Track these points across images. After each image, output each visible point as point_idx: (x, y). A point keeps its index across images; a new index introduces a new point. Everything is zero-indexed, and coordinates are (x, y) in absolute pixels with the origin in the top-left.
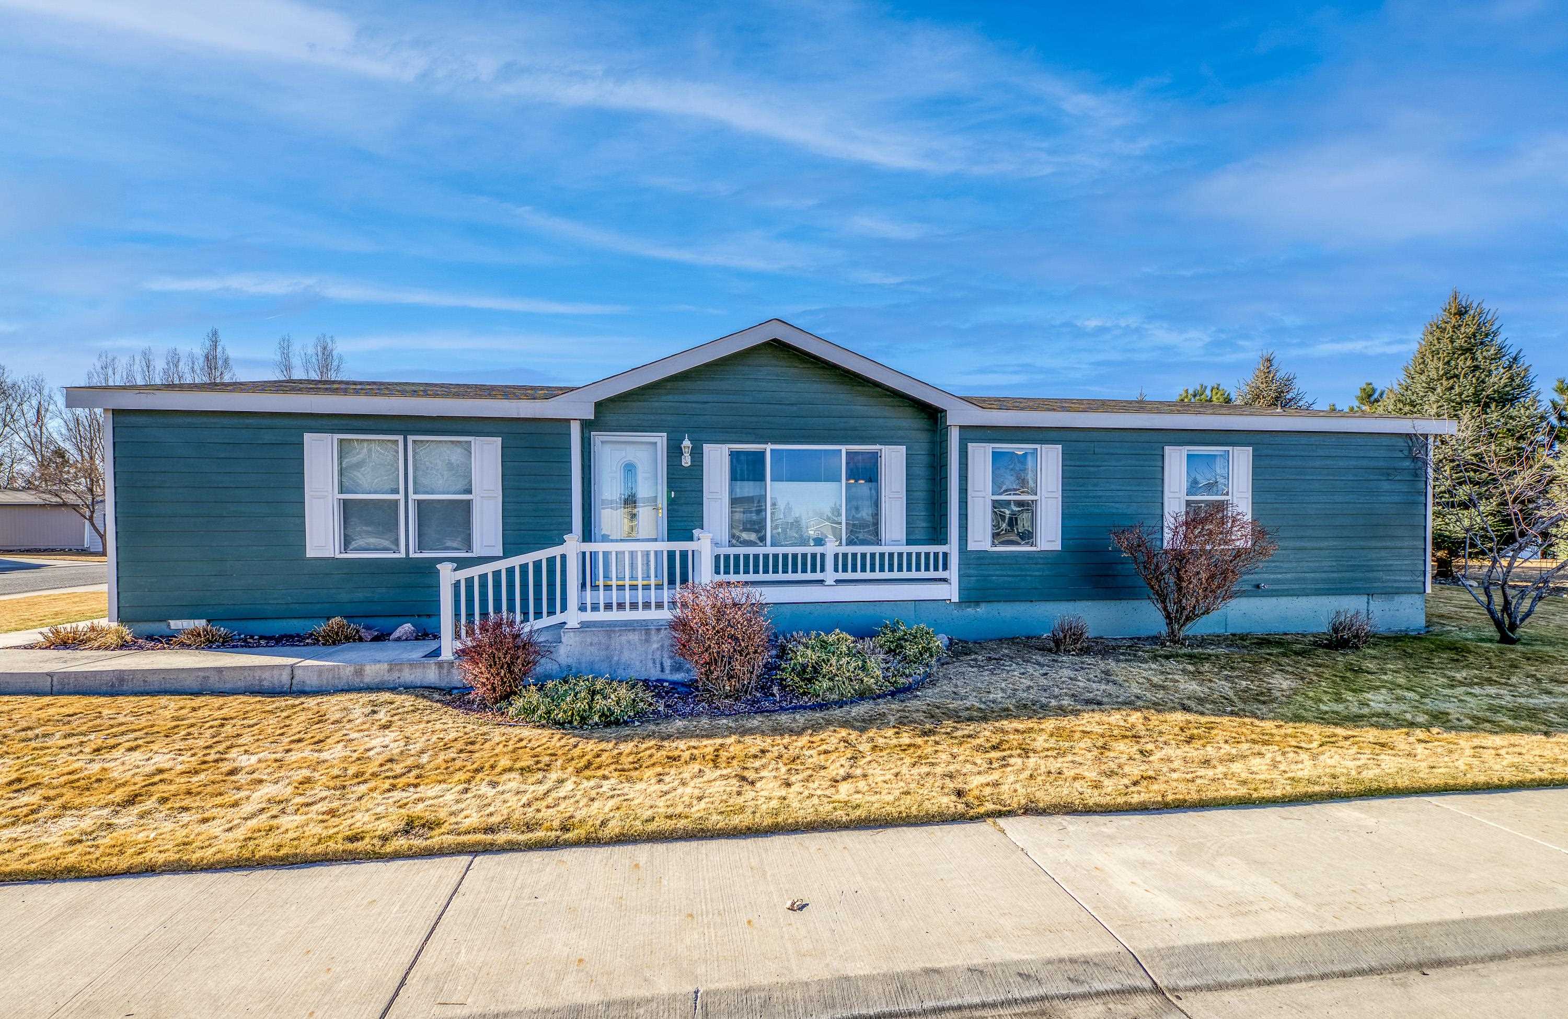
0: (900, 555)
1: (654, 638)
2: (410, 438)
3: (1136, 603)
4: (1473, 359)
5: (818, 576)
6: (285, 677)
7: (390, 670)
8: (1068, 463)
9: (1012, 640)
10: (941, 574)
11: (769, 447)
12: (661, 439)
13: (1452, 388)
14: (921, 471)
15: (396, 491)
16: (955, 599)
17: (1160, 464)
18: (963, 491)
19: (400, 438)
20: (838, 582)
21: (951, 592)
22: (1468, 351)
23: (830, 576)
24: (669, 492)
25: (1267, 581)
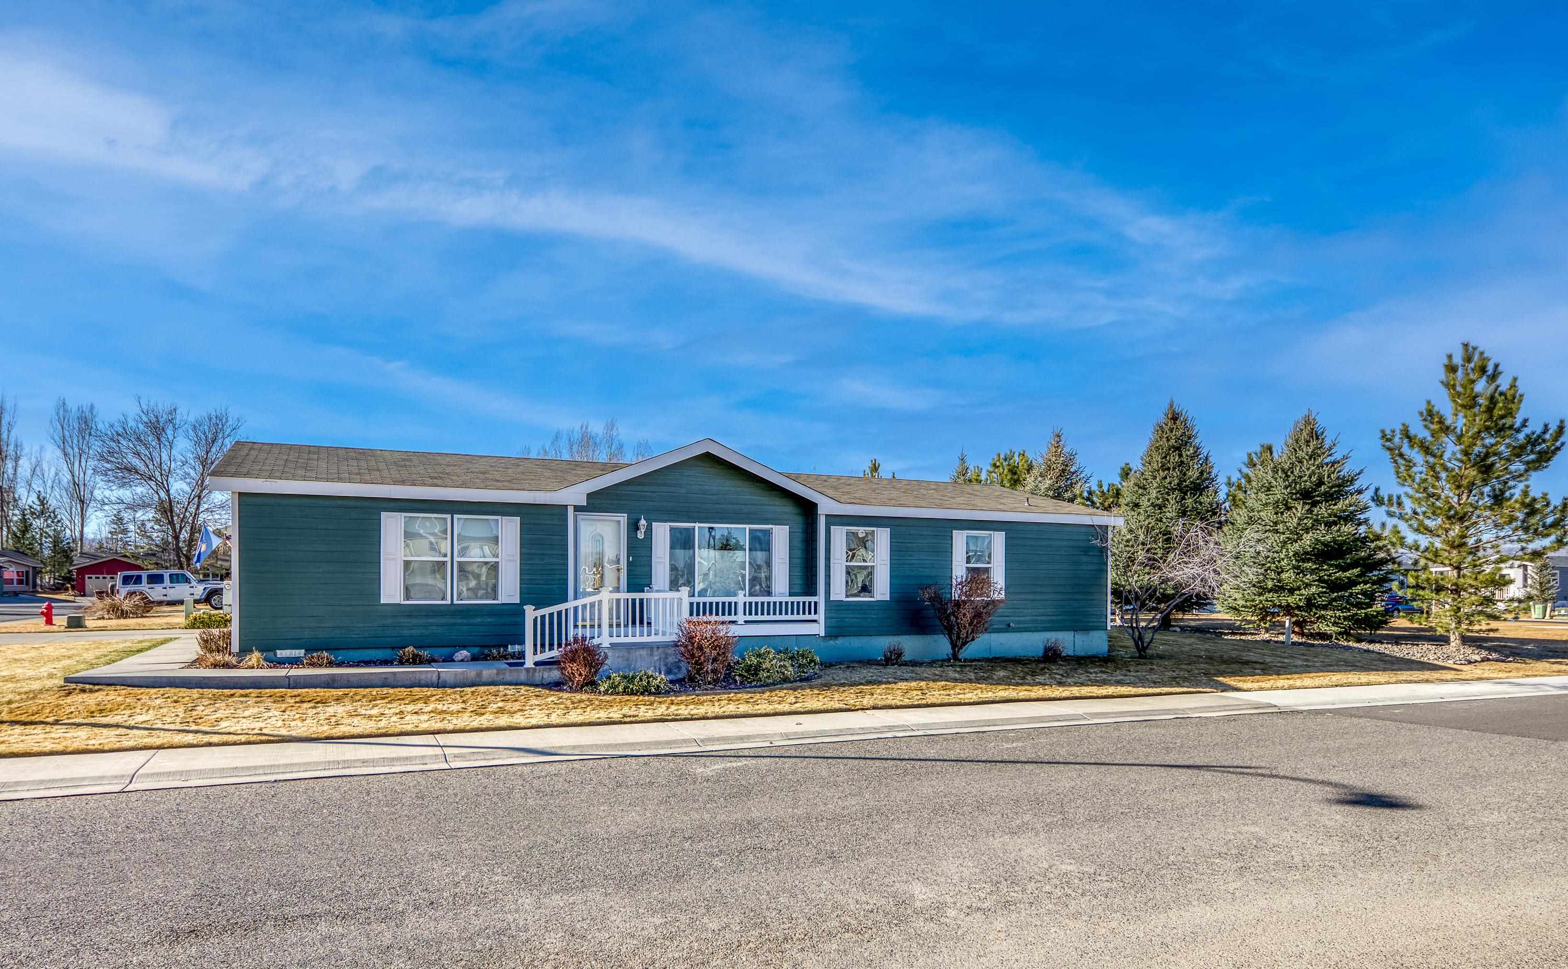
0: (787, 603)
1: (656, 653)
2: (456, 516)
3: (936, 637)
4: (1180, 456)
5: (733, 618)
6: (435, 678)
7: (498, 674)
8: (894, 540)
9: (860, 662)
10: (813, 617)
11: (697, 525)
12: (623, 518)
13: (1166, 478)
14: (798, 544)
15: (445, 556)
16: (822, 634)
17: (950, 542)
18: (828, 559)
19: (448, 517)
20: (746, 622)
21: (819, 629)
22: (1177, 449)
23: (741, 618)
24: (628, 557)
25: (1013, 622)
